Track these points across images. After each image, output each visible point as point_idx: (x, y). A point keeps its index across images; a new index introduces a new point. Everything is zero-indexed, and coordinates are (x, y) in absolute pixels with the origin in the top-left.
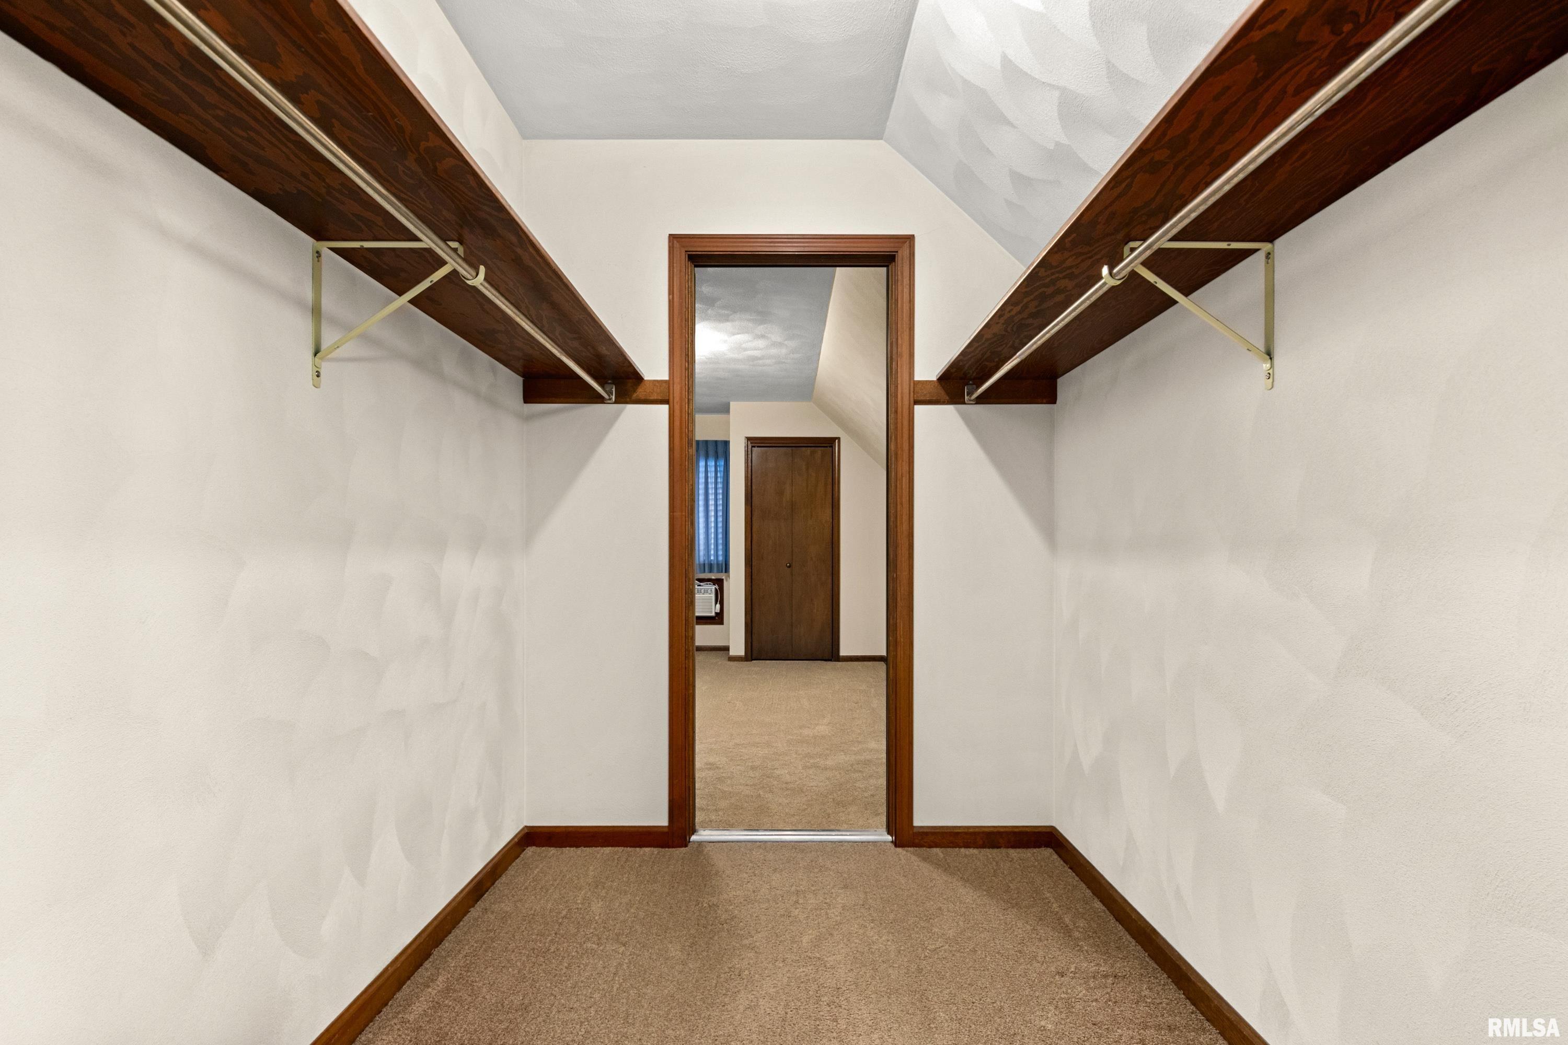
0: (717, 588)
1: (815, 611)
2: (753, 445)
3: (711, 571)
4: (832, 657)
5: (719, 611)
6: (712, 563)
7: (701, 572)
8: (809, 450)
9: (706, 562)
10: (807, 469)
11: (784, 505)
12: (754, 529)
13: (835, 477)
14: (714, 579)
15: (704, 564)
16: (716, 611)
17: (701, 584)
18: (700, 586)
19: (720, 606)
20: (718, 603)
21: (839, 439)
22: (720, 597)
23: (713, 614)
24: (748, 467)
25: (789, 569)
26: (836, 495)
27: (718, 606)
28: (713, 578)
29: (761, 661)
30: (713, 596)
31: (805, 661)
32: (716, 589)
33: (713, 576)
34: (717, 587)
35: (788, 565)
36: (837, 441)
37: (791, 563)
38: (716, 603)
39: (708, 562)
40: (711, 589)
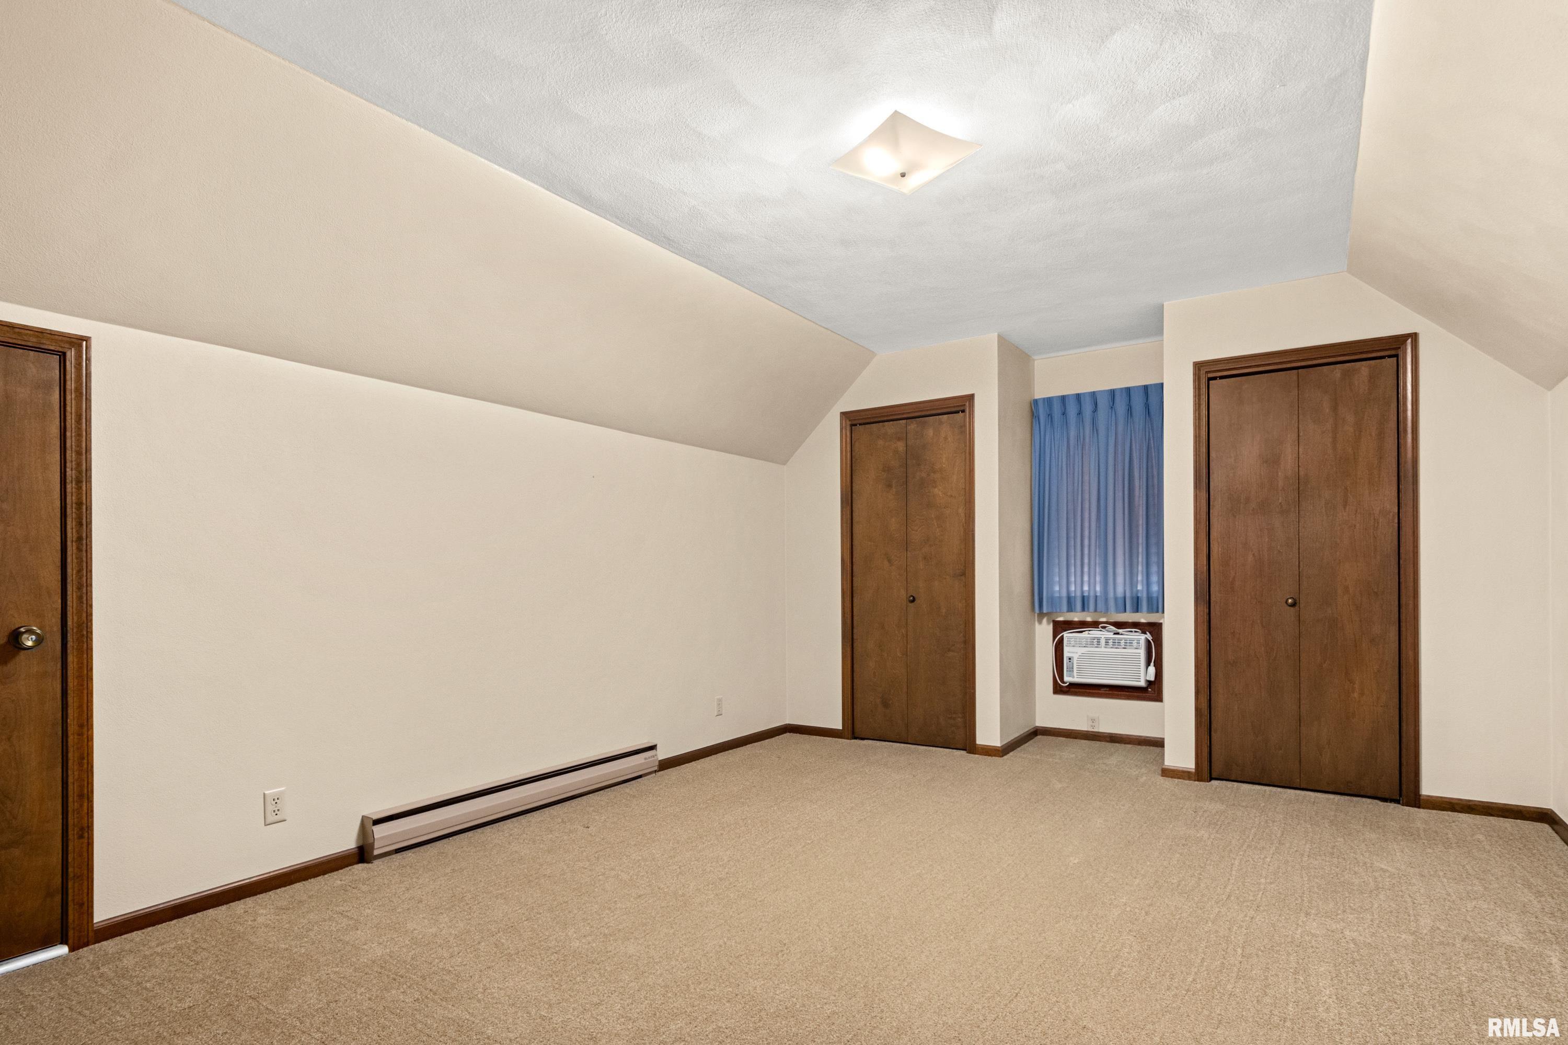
0: (1150, 638)
1: (1356, 695)
2: (1210, 375)
3: (1137, 609)
4: (1400, 795)
5: (1152, 678)
6: (1139, 595)
7: (1117, 611)
8: (1337, 371)
9: (1128, 595)
10: (1335, 409)
11: (1281, 484)
12: (1214, 534)
13: (1405, 418)
14: (1143, 624)
15: (1125, 598)
16: (1148, 679)
17: (1120, 631)
18: (1118, 634)
19: (1156, 670)
20: (1152, 664)
21: (1414, 337)
22: (1154, 654)
23: (1142, 683)
24: (1199, 419)
25: (1292, 608)
26: (1409, 455)
27: (1152, 669)
28: (1143, 621)
29: (1230, 784)
30: (1142, 653)
31: (1332, 796)
32: (1148, 642)
33: (1143, 618)
34: (1149, 636)
35: (1290, 601)
36: (1409, 341)
37: (1296, 597)
38: (1148, 664)
39: (1132, 593)
40: (1138, 641)
